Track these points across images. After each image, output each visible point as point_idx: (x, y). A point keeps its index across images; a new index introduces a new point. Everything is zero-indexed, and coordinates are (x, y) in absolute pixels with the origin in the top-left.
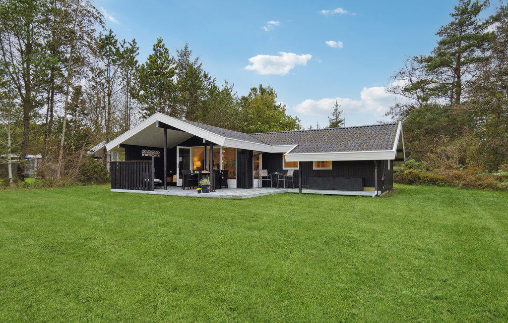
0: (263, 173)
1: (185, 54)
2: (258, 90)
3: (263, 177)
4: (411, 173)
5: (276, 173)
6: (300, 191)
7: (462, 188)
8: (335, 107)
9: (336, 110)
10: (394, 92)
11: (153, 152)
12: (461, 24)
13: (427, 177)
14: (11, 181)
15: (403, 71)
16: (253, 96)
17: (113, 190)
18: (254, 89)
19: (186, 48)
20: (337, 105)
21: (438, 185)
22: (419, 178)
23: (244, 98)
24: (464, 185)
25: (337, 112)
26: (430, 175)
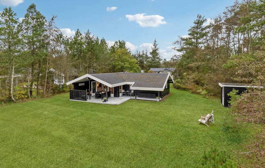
0: (123, 91)
1: (88, 33)
2: (118, 43)
3: (123, 93)
4: (178, 85)
5: (128, 91)
6: (136, 98)
7: (191, 93)
8: (154, 42)
9: (155, 44)
10: (174, 49)
11: (82, 84)
12: (197, 28)
13: (183, 87)
14: (30, 97)
15: (178, 41)
16: (116, 45)
17: (70, 100)
18: (116, 42)
19: (88, 31)
20: (155, 41)
21: (186, 91)
22: (180, 88)
23: (112, 47)
24: (192, 92)
25: (156, 45)
26: (184, 86)
